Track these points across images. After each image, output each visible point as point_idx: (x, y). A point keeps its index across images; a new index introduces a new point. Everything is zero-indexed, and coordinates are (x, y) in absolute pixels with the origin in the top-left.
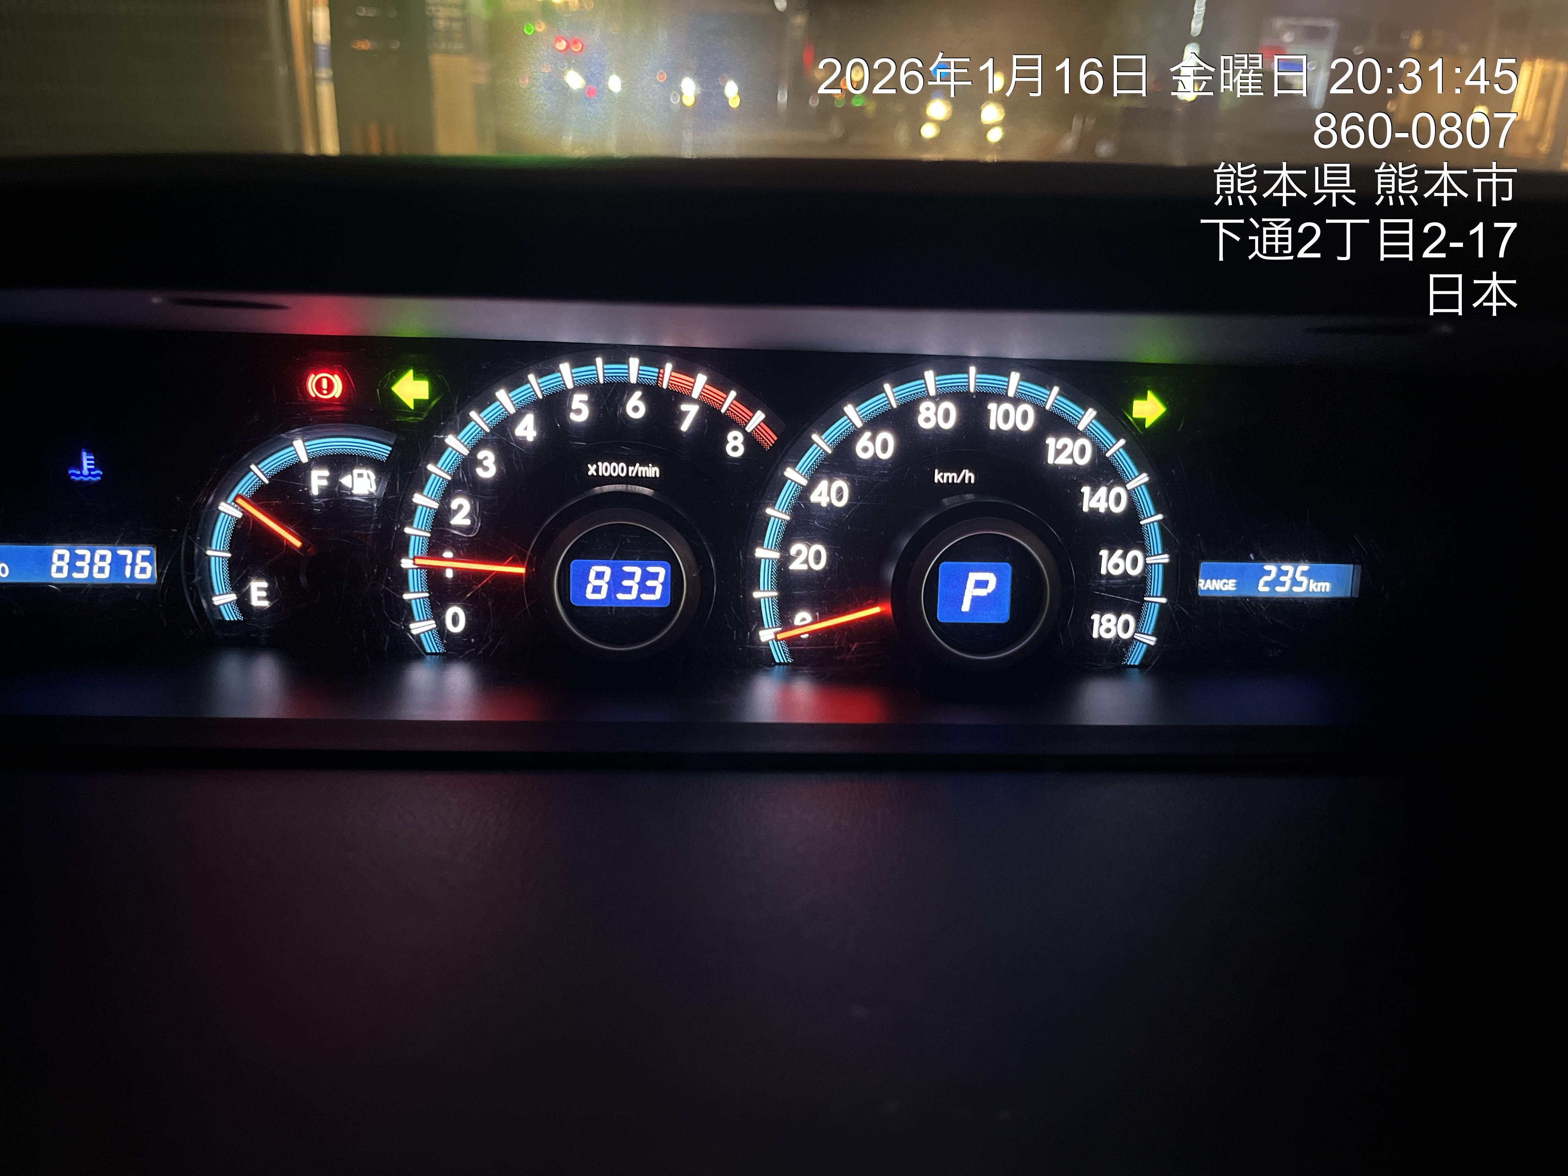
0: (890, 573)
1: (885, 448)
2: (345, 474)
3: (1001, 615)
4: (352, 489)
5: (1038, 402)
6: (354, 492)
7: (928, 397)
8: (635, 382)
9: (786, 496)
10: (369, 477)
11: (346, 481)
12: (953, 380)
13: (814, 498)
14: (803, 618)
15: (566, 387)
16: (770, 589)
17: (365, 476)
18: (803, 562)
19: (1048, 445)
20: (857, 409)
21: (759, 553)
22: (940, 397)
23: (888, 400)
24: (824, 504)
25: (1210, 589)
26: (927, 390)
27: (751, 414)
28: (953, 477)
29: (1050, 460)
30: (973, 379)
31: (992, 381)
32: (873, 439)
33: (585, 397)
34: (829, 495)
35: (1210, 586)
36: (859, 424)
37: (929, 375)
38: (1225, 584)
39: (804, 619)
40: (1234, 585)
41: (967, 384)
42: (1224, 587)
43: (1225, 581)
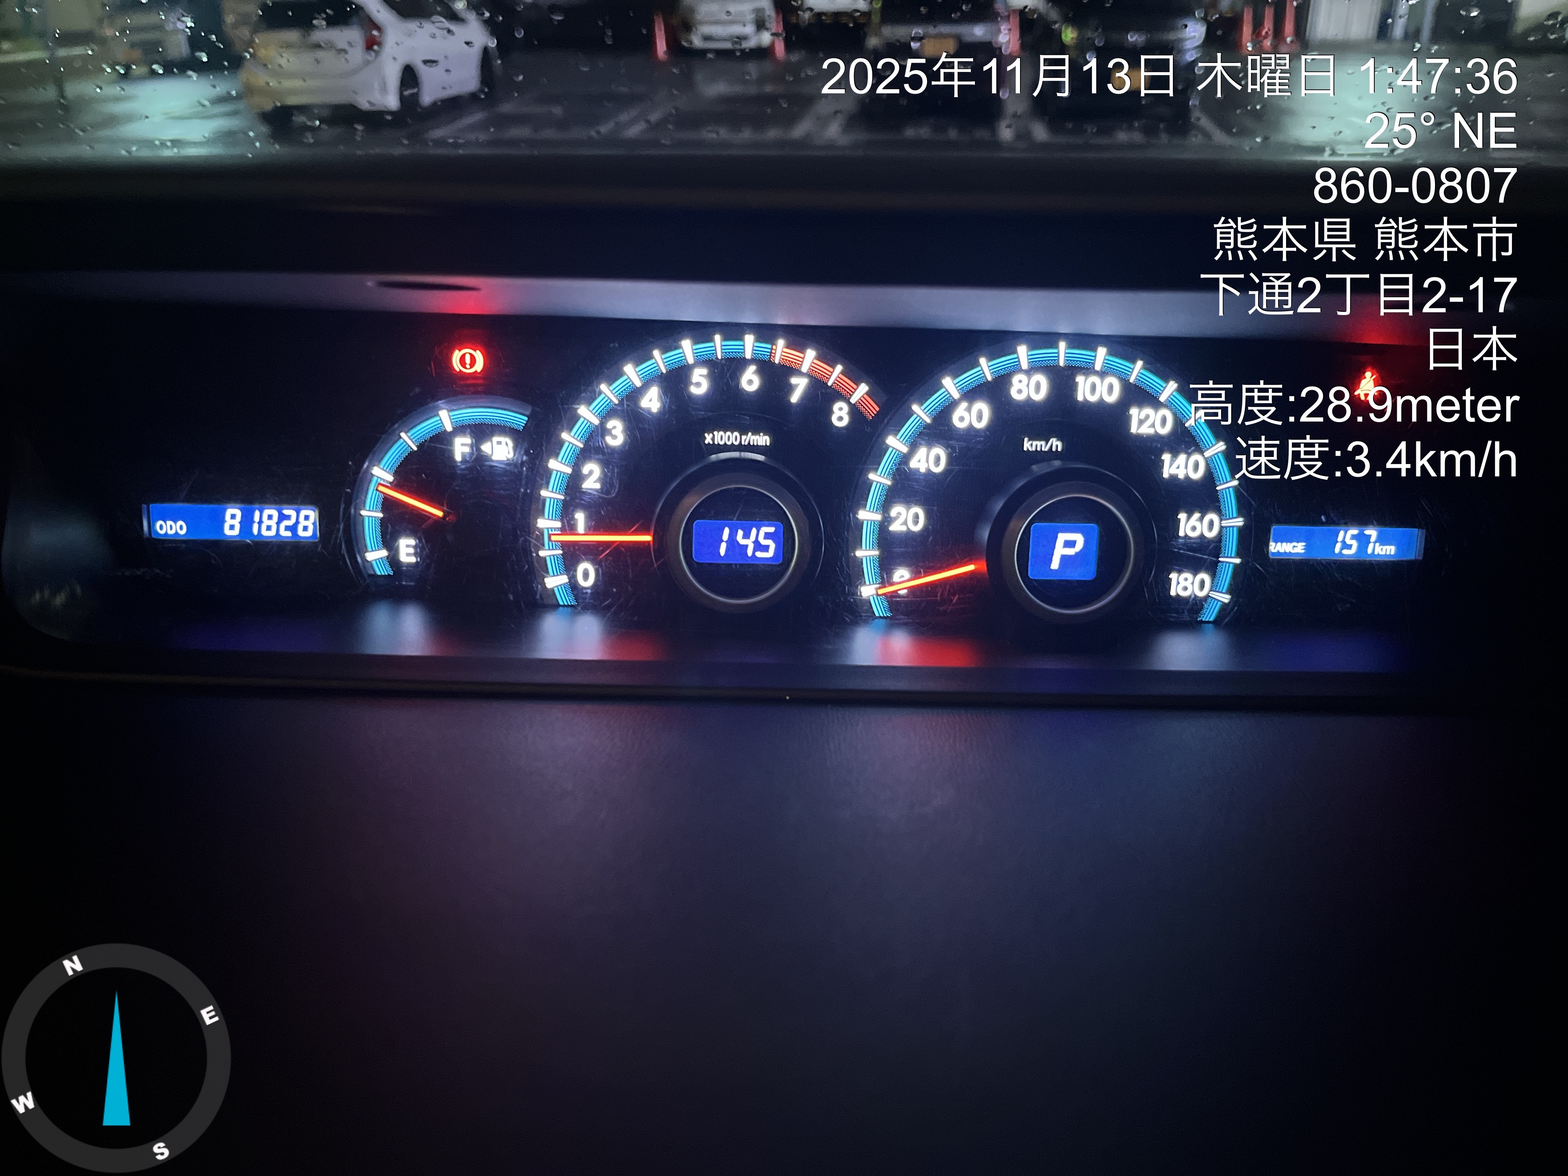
0: (985, 533)
1: (980, 417)
2: (486, 441)
3: (1087, 573)
4: (491, 455)
5: (1123, 376)
6: (494, 458)
7: (1020, 370)
8: (749, 357)
9: (887, 462)
10: (507, 444)
11: (486, 448)
12: (1045, 354)
13: (913, 464)
14: (902, 576)
15: (687, 362)
16: (871, 548)
17: (504, 443)
18: (902, 524)
19: (1131, 416)
20: (955, 382)
21: (862, 515)
22: (1029, 372)
23: (983, 373)
24: (923, 470)
26: (1020, 363)
27: (855, 387)
28: (1041, 446)
29: (1134, 429)
30: (1062, 353)
31: (1081, 355)
32: (969, 410)
33: (704, 371)
34: (927, 461)
35: (1279, 549)
36: (956, 395)
37: (1022, 350)
38: (1294, 547)
40: (1303, 547)
41: (1057, 358)
42: (1293, 549)
43: (1295, 544)
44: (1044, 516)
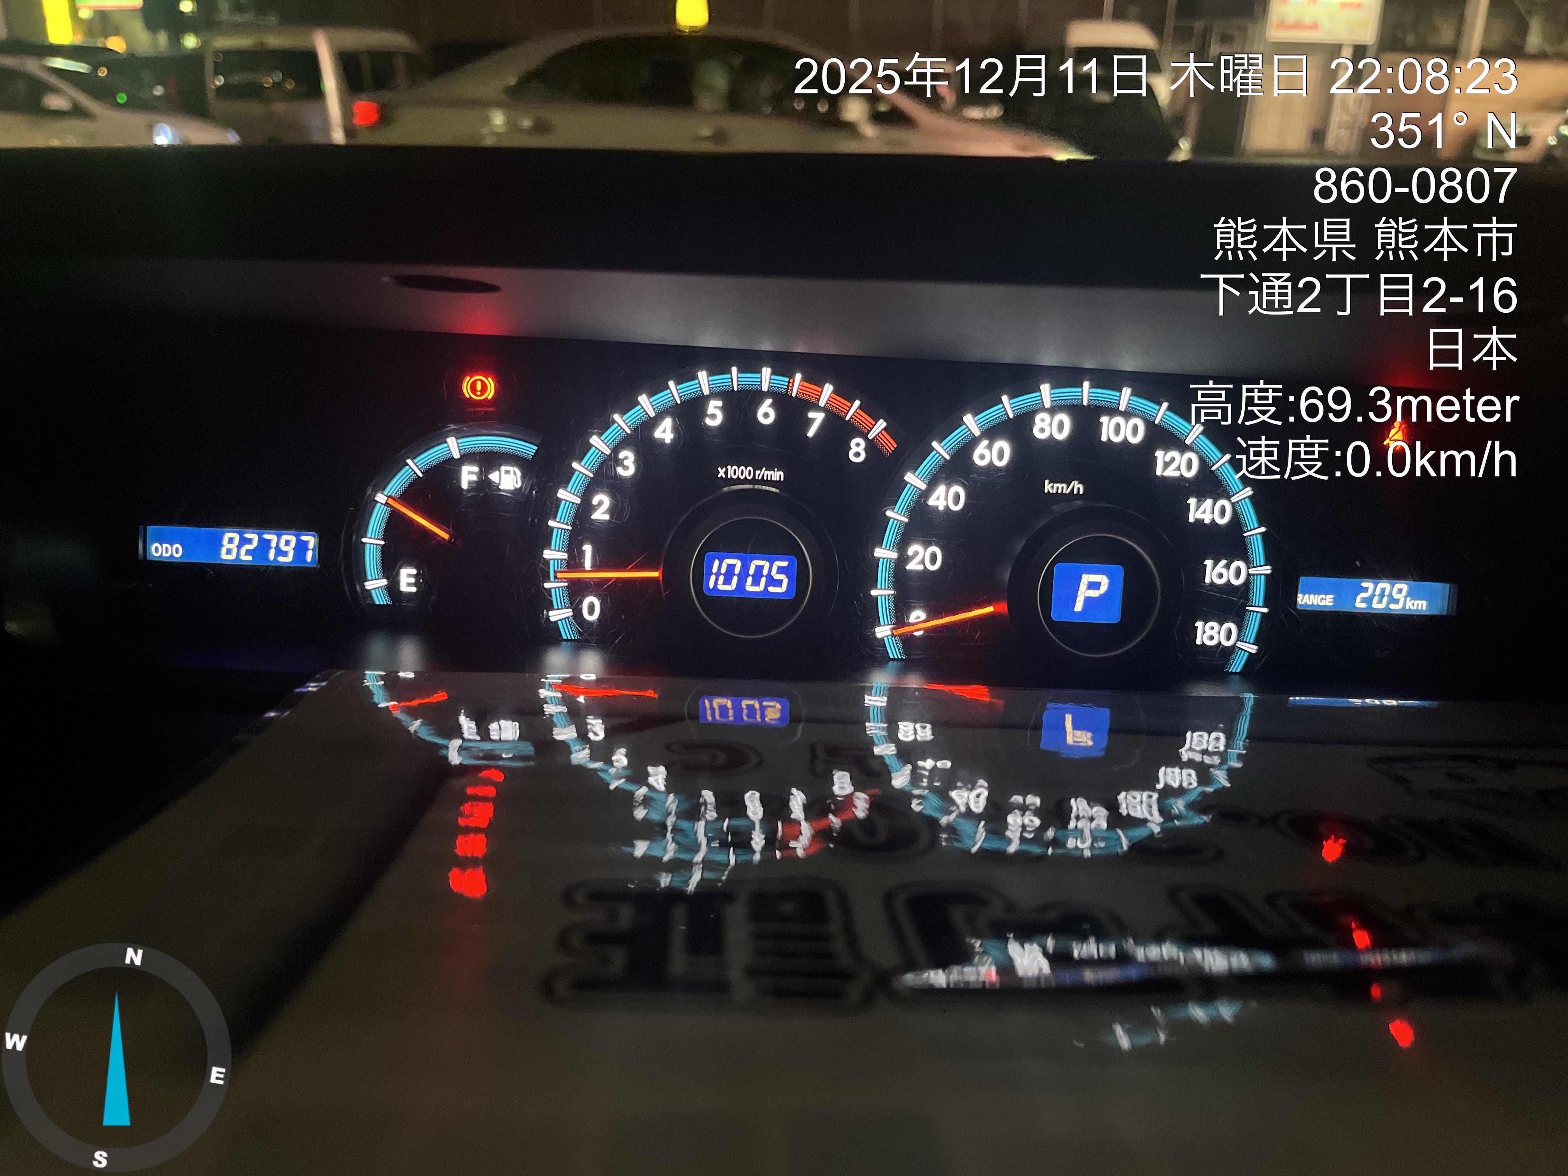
0: (1006, 575)
1: (1001, 456)
2: (494, 471)
3: (1112, 616)
4: (499, 484)
5: (1148, 417)
6: (501, 487)
7: (1043, 409)
8: (766, 390)
9: (906, 499)
10: (515, 473)
11: (494, 477)
12: (1068, 393)
13: (932, 502)
14: (917, 615)
15: (703, 393)
16: (886, 588)
17: (512, 472)
18: (919, 563)
19: (1156, 458)
20: (976, 418)
21: (878, 552)
22: (1053, 411)
23: (1005, 410)
24: (941, 508)
25: (1308, 603)
26: (1043, 402)
27: (873, 423)
28: (1063, 488)
29: (1159, 472)
30: (1086, 393)
31: (1105, 395)
32: (990, 447)
33: (720, 403)
34: (946, 499)
35: (1307, 601)
36: (977, 433)
37: (1045, 388)
38: (1322, 599)
39: (918, 617)
40: (1331, 600)
41: (1080, 397)
42: (1321, 602)
43: (1323, 596)
44: (1066, 557)
